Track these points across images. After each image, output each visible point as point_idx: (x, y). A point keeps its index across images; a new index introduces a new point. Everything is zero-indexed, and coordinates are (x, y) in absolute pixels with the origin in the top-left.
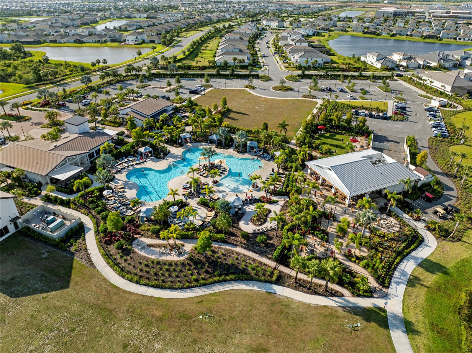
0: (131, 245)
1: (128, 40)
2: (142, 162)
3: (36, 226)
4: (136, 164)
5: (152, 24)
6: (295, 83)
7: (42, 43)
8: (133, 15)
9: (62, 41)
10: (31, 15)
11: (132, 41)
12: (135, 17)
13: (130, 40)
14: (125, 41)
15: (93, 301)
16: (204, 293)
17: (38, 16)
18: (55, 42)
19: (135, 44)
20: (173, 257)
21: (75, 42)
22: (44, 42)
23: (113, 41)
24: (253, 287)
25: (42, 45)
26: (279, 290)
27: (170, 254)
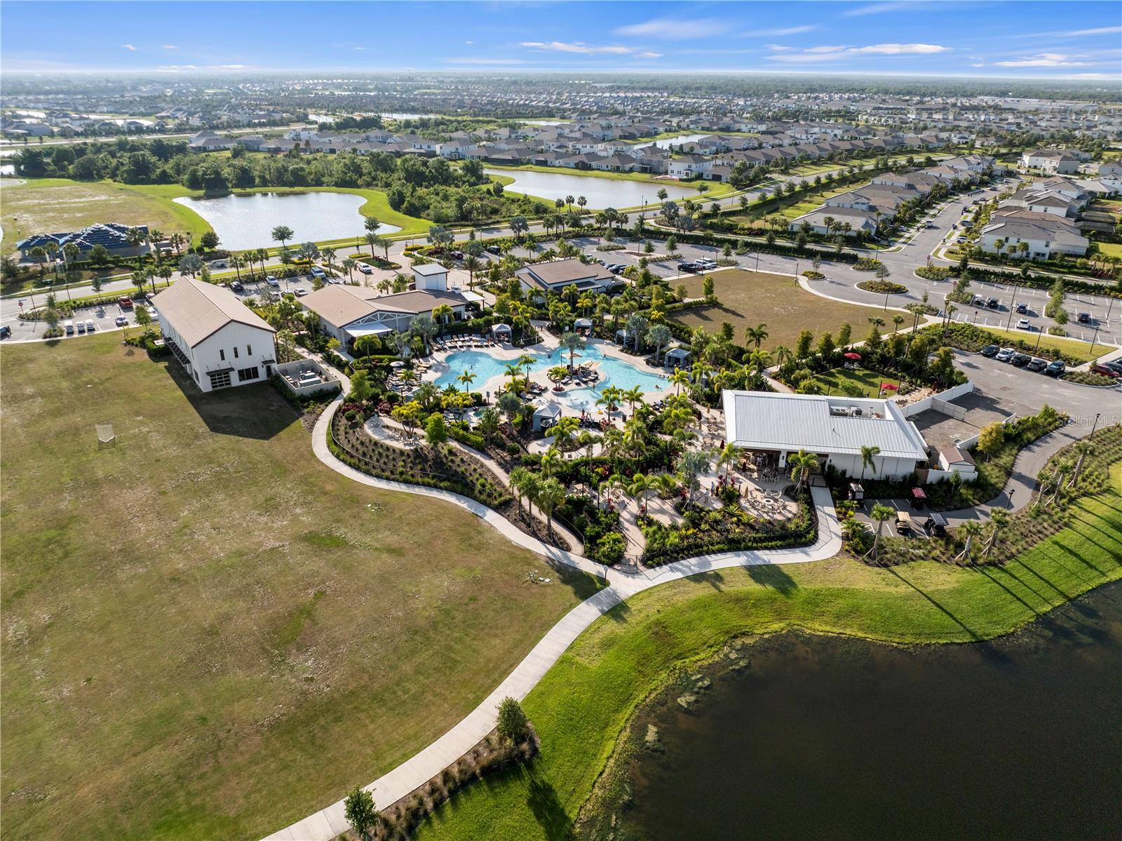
0: (365, 420)
1: (672, 172)
2: (487, 346)
3: (288, 380)
4: (476, 346)
5: (756, 145)
6: (930, 282)
7: (522, 164)
8: (737, 126)
9: (557, 163)
10: (553, 116)
11: (679, 172)
12: (739, 131)
13: (676, 172)
14: (666, 173)
15: (279, 457)
16: (399, 490)
17: (563, 118)
18: (544, 163)
19: (681, 180)
20: (399, 445)
21: (577, 166)
22: (529, 162)
23: (644, 170)
24: (463, 504)
25: (522, 167)
26: (491, 517)
27: (398, 440)
